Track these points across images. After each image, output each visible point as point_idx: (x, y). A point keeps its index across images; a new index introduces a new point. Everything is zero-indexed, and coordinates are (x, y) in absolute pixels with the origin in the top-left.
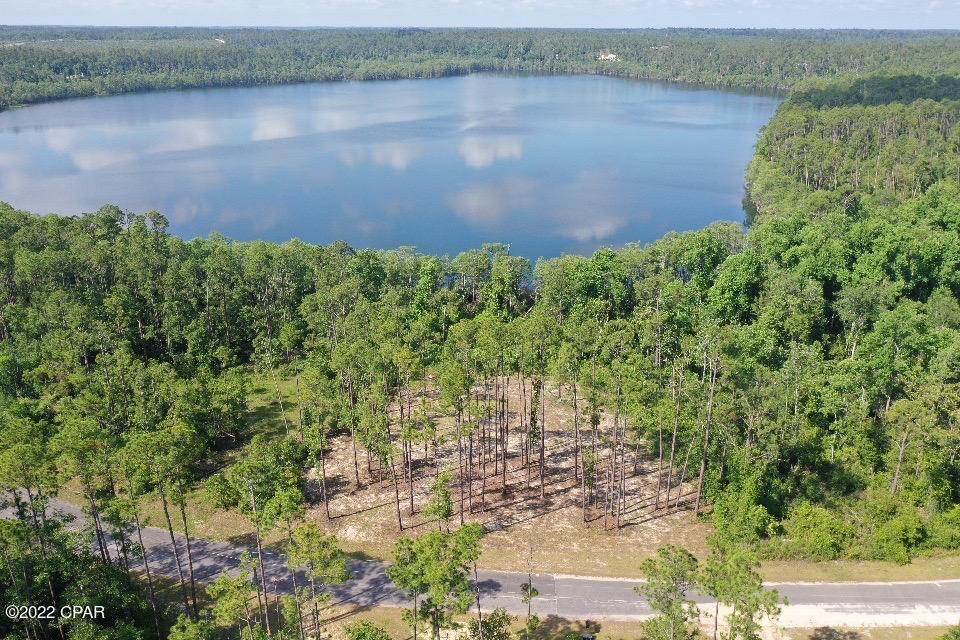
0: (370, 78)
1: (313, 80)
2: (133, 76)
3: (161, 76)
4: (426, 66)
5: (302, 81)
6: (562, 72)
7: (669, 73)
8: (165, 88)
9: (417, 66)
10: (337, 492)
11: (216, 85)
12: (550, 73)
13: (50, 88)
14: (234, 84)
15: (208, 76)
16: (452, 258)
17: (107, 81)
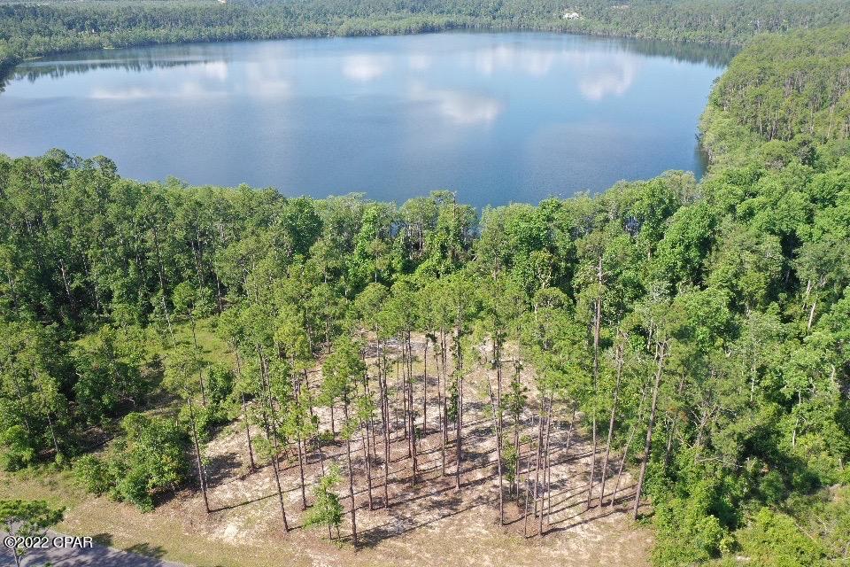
0: (351, 35)
1: (300, 36)
2: (137, 33)
3: (163, 32)
4: (403, 24)
5: (290, 37)
6: (529, 29)
7: (628, 30)
8: (167, 43)
9: (395, 24)
10: (227, 475)
11: (213, 40)
12: (518, 30)
13: (61, 42)
14: (230, 39)
15: (206, 32)
16: (399, 205)
17: (113, 35)
